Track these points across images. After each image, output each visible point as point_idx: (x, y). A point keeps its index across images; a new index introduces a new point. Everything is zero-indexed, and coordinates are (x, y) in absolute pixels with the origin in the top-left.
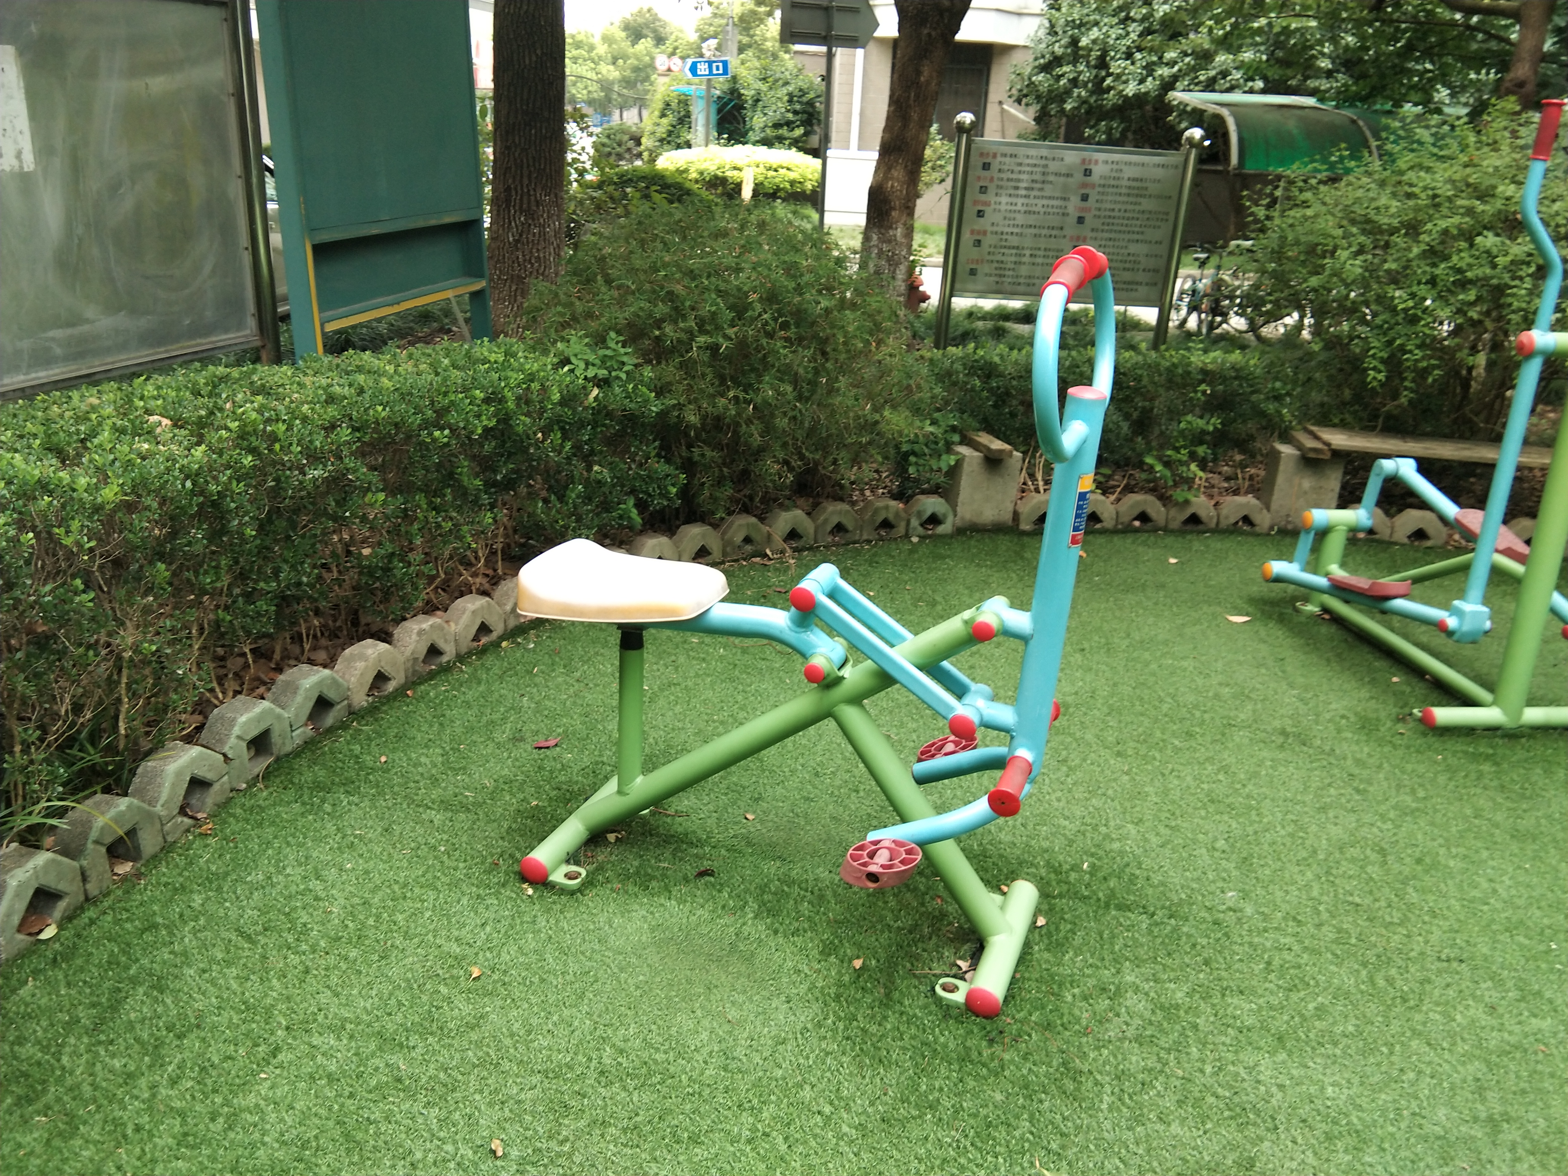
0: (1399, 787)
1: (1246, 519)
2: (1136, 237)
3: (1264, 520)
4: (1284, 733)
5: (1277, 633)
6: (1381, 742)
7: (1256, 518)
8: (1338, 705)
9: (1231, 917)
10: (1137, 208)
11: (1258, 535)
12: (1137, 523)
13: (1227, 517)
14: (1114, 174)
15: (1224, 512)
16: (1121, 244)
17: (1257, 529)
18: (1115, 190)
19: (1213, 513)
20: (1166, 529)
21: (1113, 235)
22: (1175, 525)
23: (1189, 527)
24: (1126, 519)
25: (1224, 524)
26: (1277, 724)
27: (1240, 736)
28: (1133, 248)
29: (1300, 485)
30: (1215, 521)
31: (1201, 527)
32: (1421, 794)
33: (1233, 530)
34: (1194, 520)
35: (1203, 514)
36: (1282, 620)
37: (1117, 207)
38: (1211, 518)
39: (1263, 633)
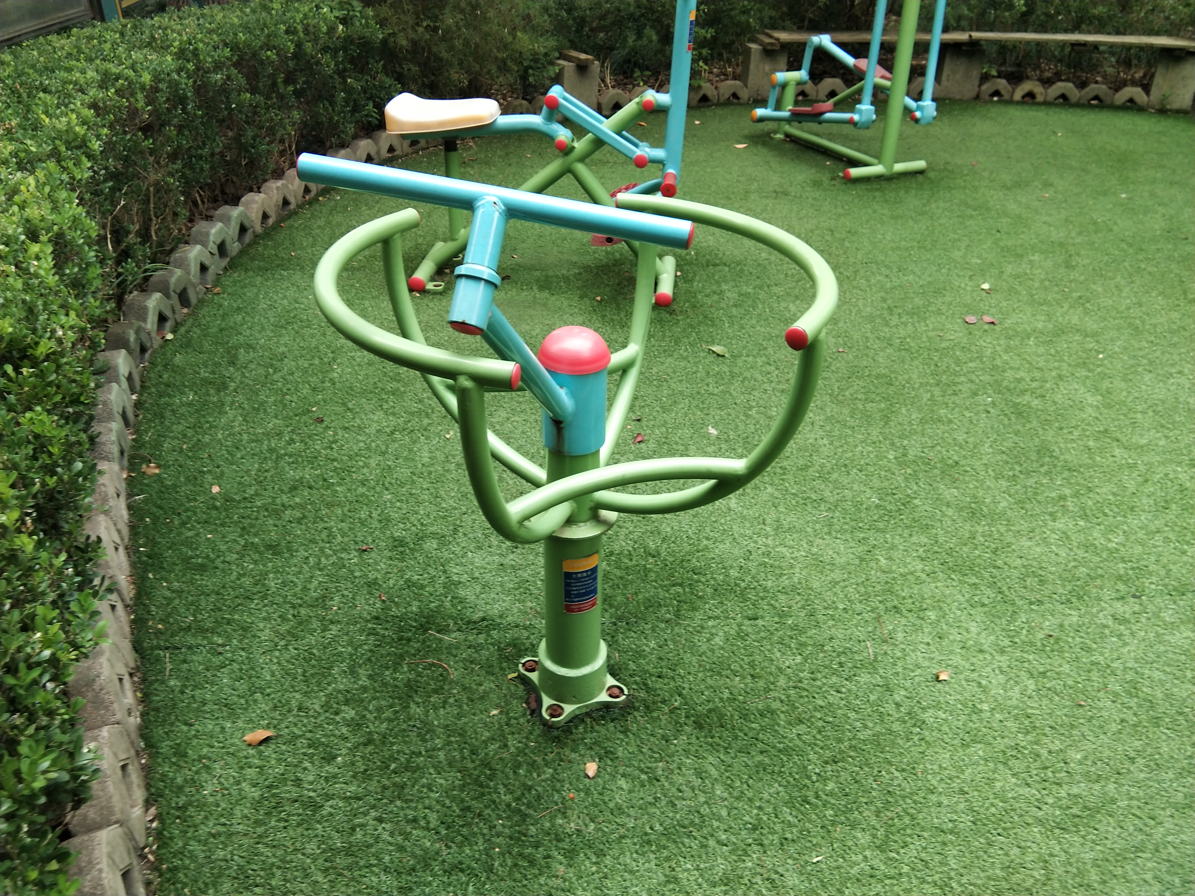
0: (836, 207)
1: (735, 95)
3: (744, 94)
4: (775, 192)
5: (763, 151)
6: (825, 190)
7: (740, 93)
8: (800, 178)
9: (766, 262)
11: (742, 105)
13: (723, 95)
15: (721, 91)
17: (741, 101)
19: (715, 93)
23: (702, 104)
26: (771, 189)
27: (753, 197)
30: (717, 98)
31: (709, 103)
32: (847, 207)
33: (727, 103)
34: (705, 99)
35: (709, 94)
36: (764, 144)
38: (714, 96)
39: (755, 151)
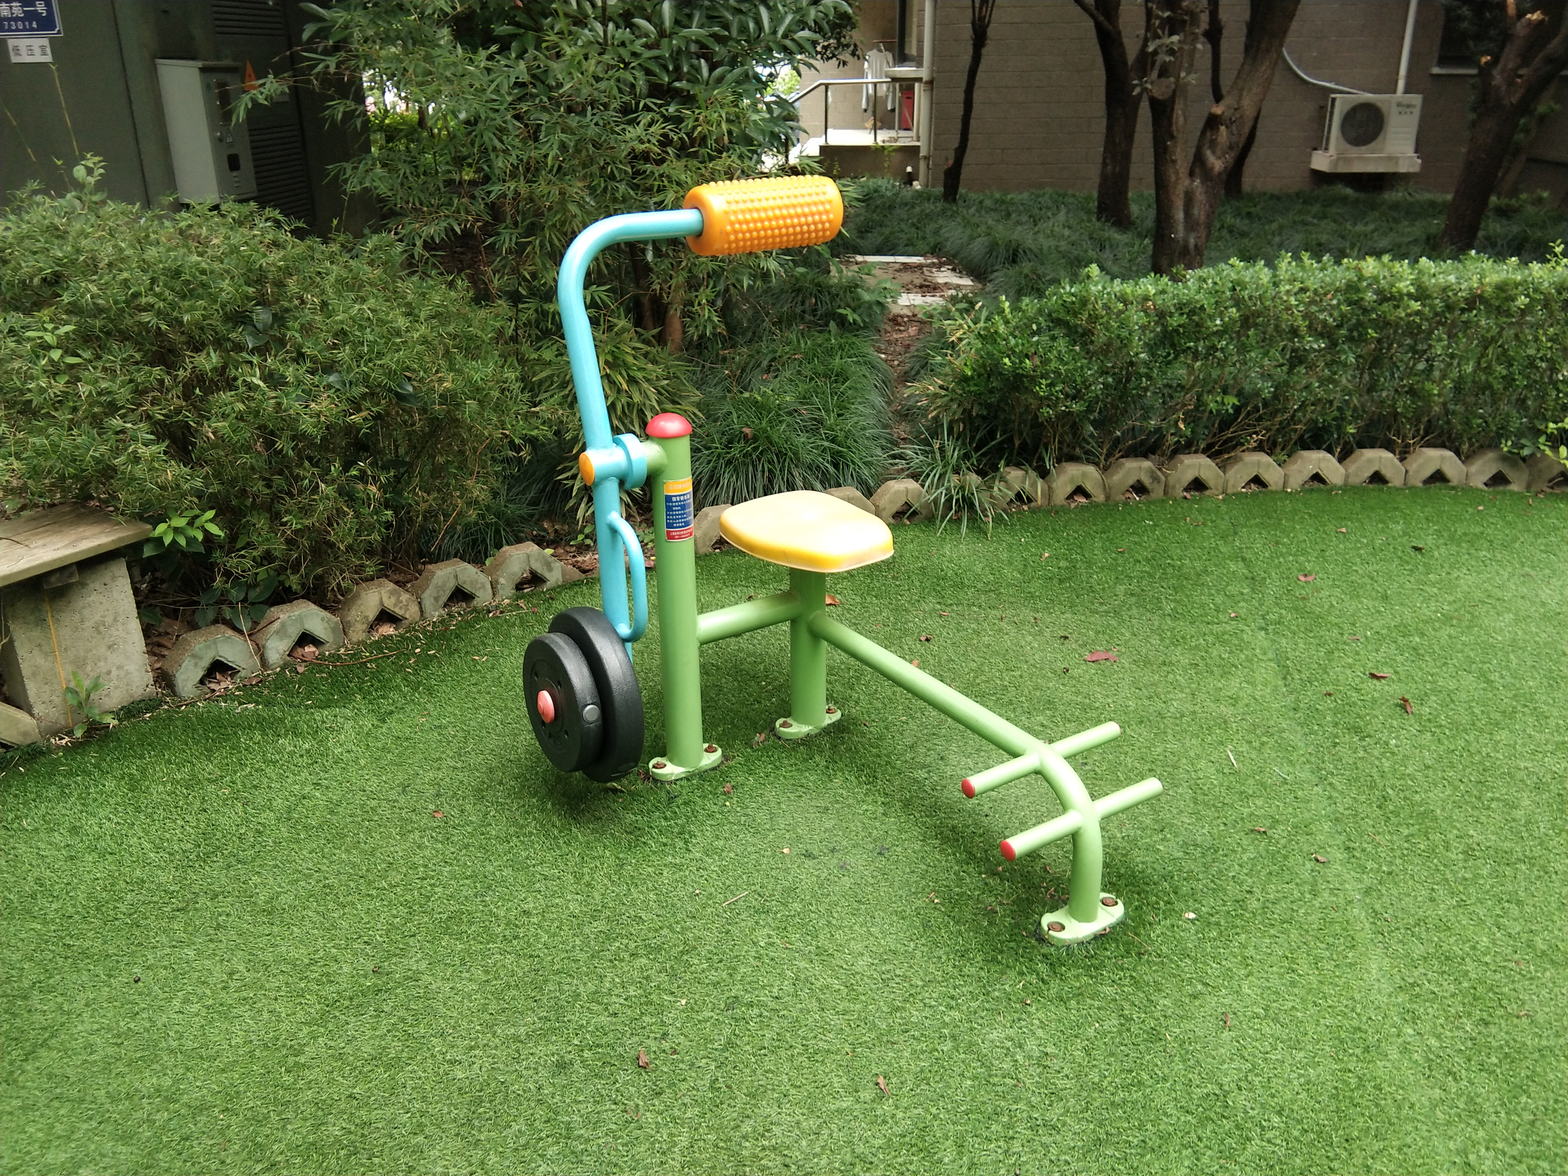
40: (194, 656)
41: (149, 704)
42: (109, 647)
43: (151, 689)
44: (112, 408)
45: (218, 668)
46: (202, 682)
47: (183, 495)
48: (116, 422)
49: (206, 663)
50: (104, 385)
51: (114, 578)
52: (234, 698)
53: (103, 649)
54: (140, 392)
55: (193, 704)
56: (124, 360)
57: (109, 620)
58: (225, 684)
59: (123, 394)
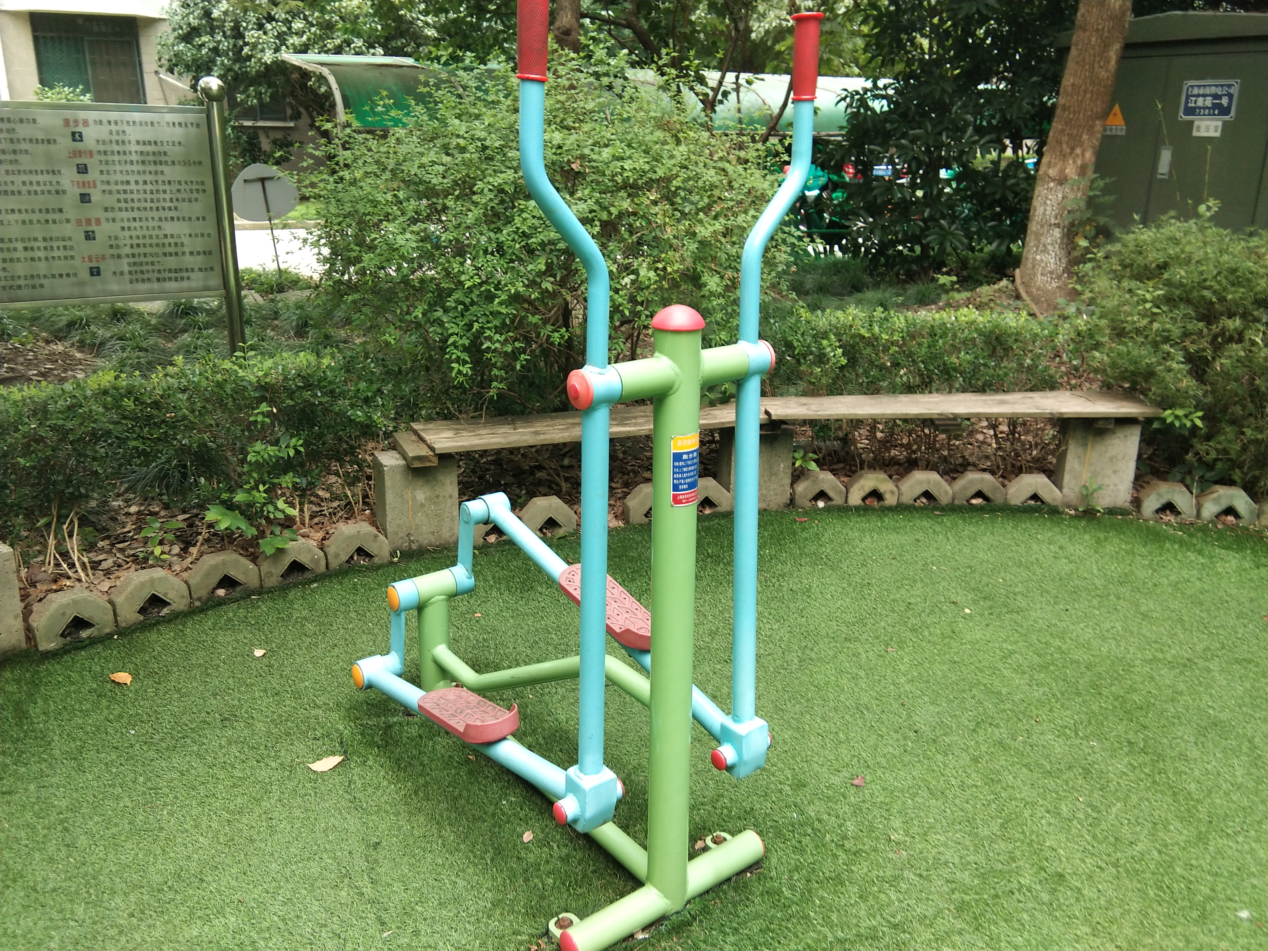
1: (361, 552)
2: (170, 214)
3: (382, 548)
7: (371, 548)
10: (160, 178)
11: (380, 566)
12: (221, 592)
13: (337, 556)
14: (115, 137)
15: (332, 549)
16: (151, 224)
17: (376, 560)
18: (122, 158)
19: (318, 554)
20: (261, 591)
21: (136, 214)
22: (274, 581)
23: (292, 580)
24: (203, 593)
25: (334, 564)
28: (169, 228)
29: (414, 498)
30: (323, 563)
31: (308, 575)
33: (349, 568)
34: (296, 567)
35: (304, 559)
37: (132, 179)
38: (317, 561)
40: (1159, 494)
41: (1123, 512)
42: (1114, 472)
43: (1127, 504)
44: (1167, 340)
45: (1169, 507)
46: (1157, 511)
47: (1187, 398)
48: (1166, 347)
49: (1164, 501)
50: (1168, 326)
51: (1131, 434)
52: (1171, 526)
53: (1110, 472)
54: (1186, 334)
55: (1146, 521)
56: (1184, 315)
57: (1120, 457)
58: (1169, 517)
59: (1176, 332)
